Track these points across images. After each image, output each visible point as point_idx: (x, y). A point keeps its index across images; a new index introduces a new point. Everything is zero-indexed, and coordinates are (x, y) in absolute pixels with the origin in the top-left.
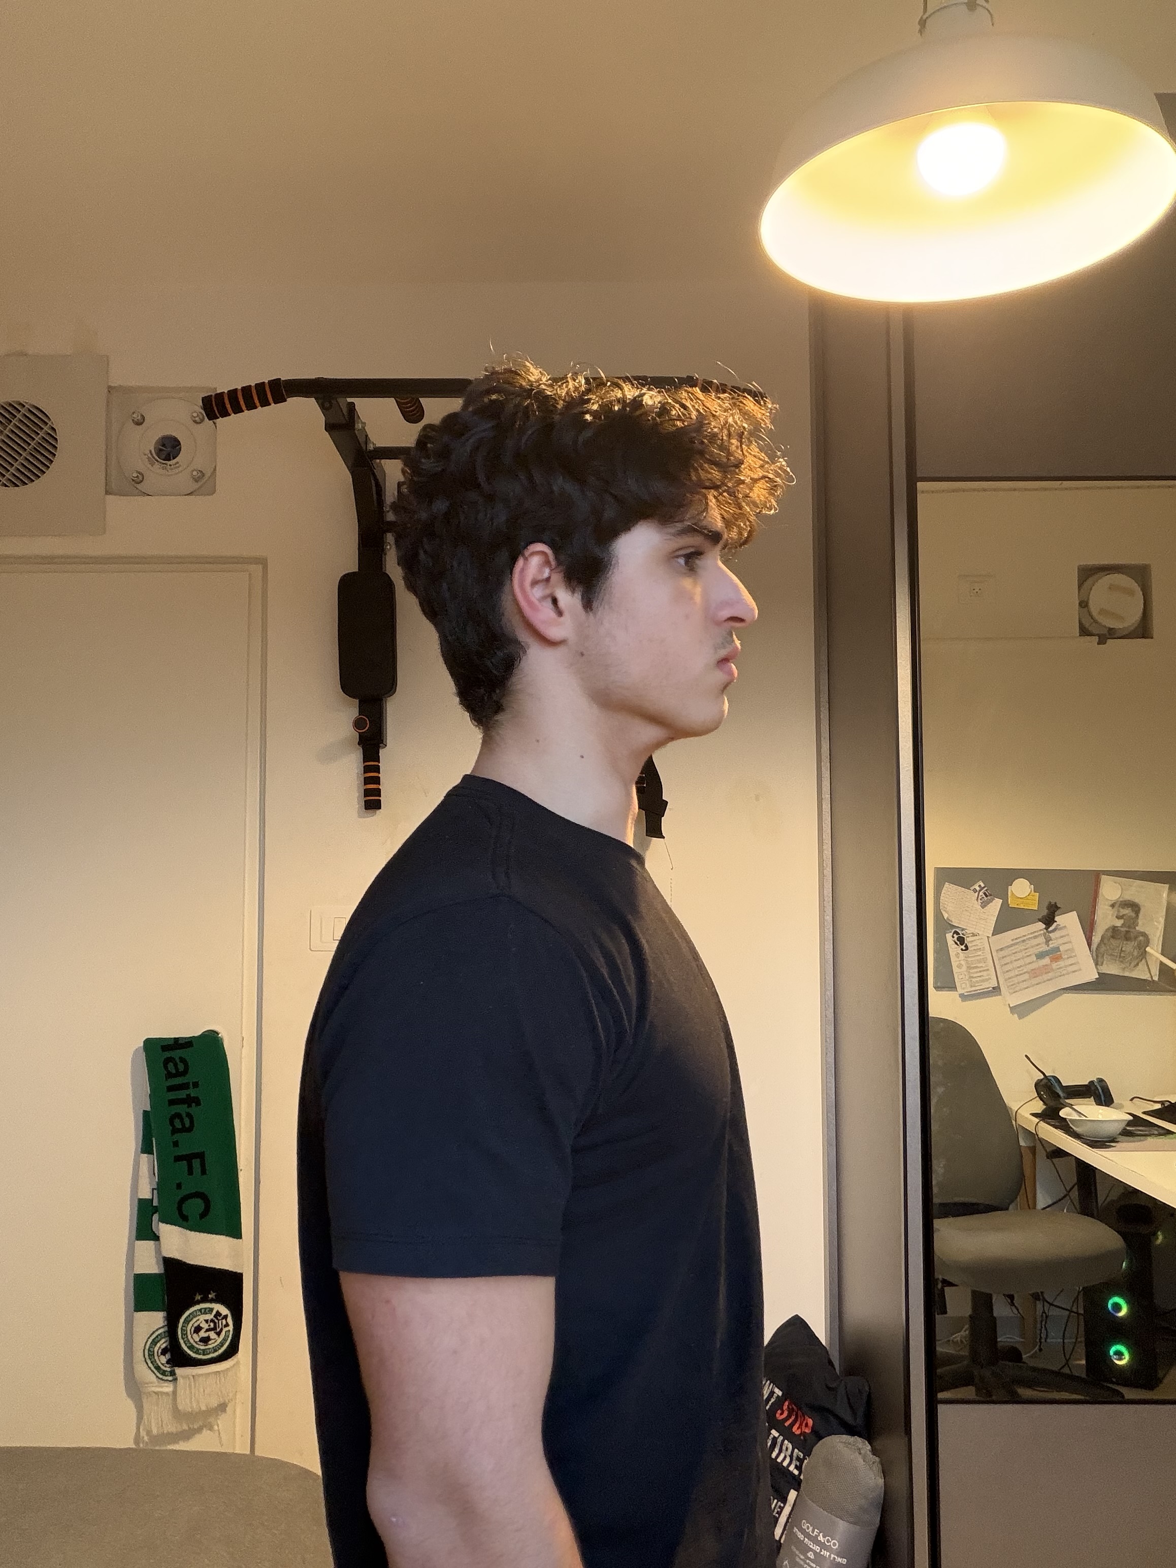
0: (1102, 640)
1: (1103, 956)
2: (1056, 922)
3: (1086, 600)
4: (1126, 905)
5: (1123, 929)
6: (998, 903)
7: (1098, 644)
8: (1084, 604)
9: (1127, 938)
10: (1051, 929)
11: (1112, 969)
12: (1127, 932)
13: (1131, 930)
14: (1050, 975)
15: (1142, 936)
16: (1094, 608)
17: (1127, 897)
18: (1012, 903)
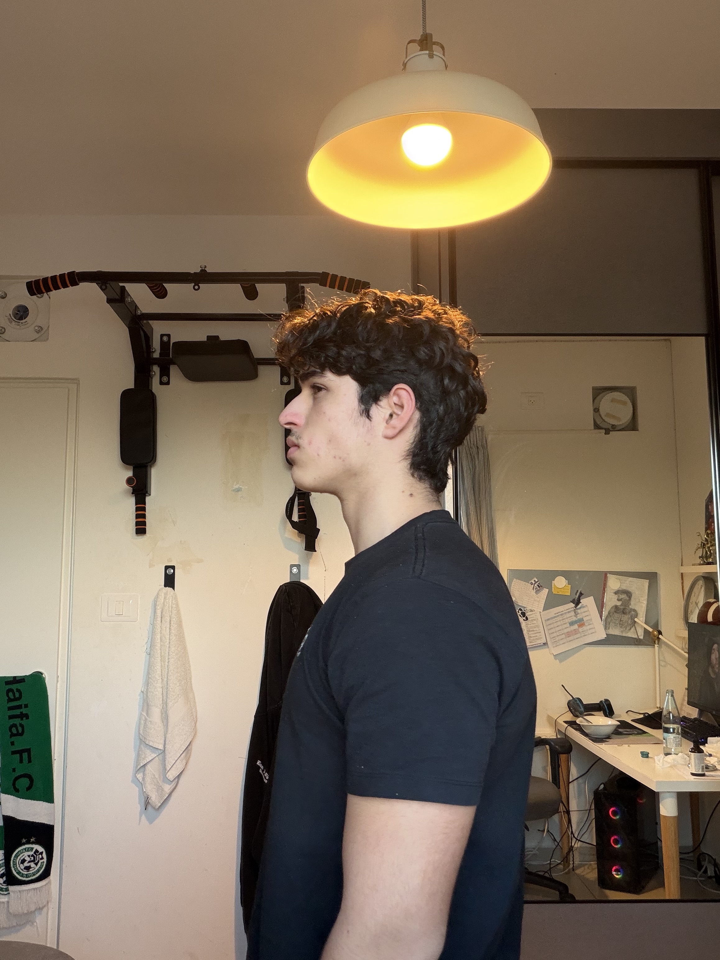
0: (607, 432)
1: (609, 624)
2: (581, 603)
3: (598, 407)
4: (624, 592)
5: (622, 607)
6: (545, 591)
7: (605, 434)
8: (596, 410)
9: (624, 613)
10: (579, 607)
11: (616, 631)
12: (624, 609)
13: (627, 608)
14: (578, 635)
15: (634, 611)
16: (602, 411)
17: (624, 587)
18: (555, 592)
